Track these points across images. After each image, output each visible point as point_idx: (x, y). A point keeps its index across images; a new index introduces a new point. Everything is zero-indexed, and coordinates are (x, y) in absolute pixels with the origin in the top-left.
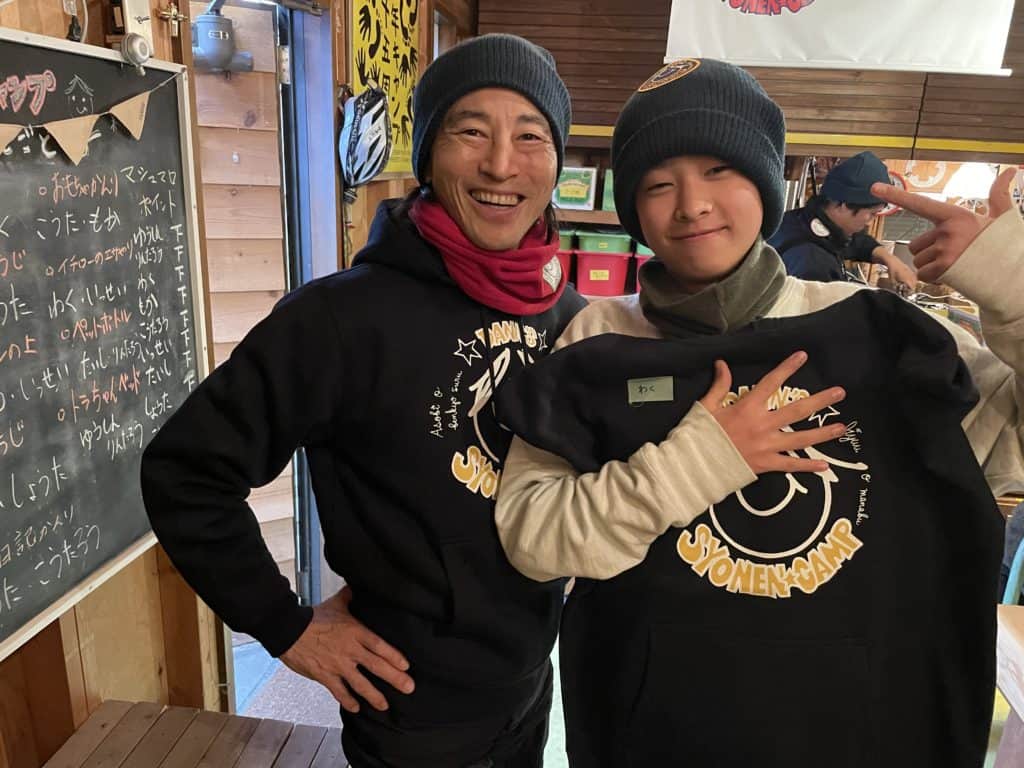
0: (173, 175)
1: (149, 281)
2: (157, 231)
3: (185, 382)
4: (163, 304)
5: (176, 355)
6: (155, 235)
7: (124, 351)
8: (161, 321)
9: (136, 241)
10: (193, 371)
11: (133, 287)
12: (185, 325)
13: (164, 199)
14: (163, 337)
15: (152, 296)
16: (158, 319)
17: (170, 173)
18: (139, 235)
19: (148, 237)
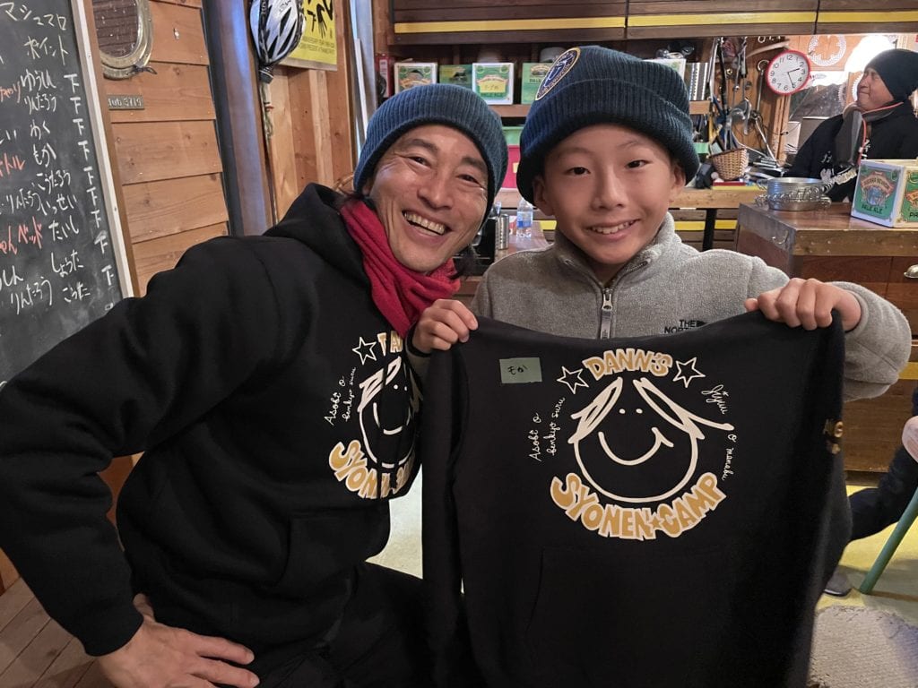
0: (62, 21)
1: (43, 130)
2: (48, 76)
3: (96, 242)
4: (62, 157)
5: (83, 213)
6: (47, 81)
7: (20, 201)
8: (62, 174)
9: (24, 85)
10: (105, 233)
11: (24, 132)
12: (91, 183)
13: (53, 43)
14: (66, 191)
15: (48, 145)
16: (58, 172)
17: (59, 18)
18: (27, 79)
19: (38, 81)
